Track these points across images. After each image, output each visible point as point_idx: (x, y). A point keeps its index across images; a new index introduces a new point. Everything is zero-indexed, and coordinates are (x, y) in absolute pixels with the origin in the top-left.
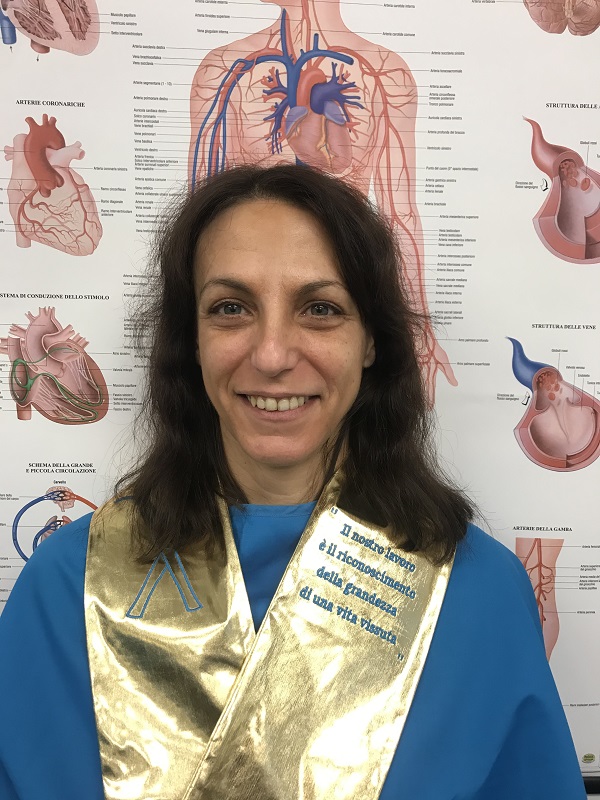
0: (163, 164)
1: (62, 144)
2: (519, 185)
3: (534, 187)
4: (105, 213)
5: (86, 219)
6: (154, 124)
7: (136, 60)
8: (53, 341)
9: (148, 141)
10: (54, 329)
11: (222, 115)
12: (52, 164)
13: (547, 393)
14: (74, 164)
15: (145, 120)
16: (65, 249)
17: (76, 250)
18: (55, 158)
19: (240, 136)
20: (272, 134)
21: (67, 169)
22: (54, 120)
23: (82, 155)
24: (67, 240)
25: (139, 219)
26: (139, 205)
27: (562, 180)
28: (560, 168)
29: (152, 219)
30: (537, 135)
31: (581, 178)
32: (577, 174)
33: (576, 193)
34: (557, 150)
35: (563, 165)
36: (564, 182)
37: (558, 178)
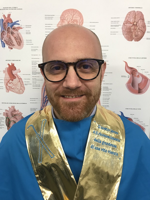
0: (39, 73)
1: (16, 69)
2: (122, 76)
3: (126, 77)
4: (26, 84)
5: (21, 86)
6: (36, 64)
7: (32, 50)
8: (14, 113)
9: (35, 68)
10: (15, 110)
12: (13, 74)
14: (18, 74)
16: (17, 93)
17: (19, 93)
18: (14, 72)
21: (17, 75)
22: (14, 64)
23: (20, 71)
24: (17, 91)
25: (33, 86)
26: (33, 82)
27: (132, 75)
28: (132, 72)
29: (36, 86)
30: (126, 65)
31: (137, 74)
32: (136, 74)
33: (136, 78)
34: (131, 68)
35: (133, 72)
36: (133, 76)
37: (131, 75)
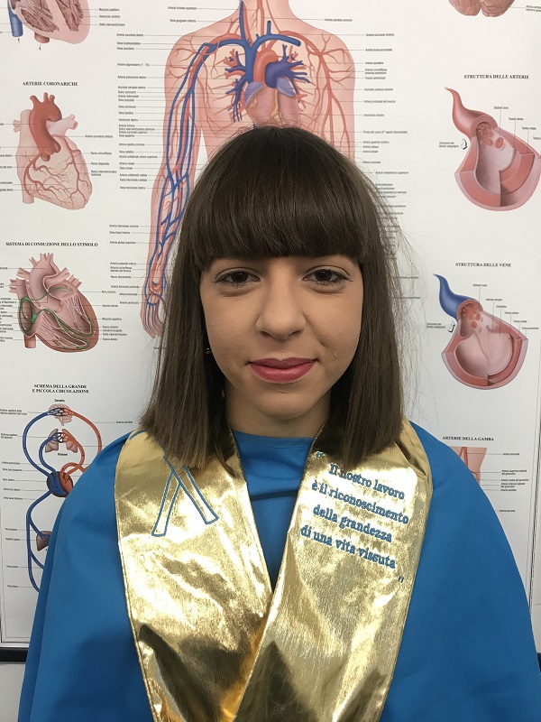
0: (142, 131)
1: (60, 117)
2: (442, 145)
3: (455, 147)
4: (95, 173)
5: (78, 179)
6: (135, 99)
7: (120, 46)
8: (52, 282)
9: (130, 113)
10: (53, 271)
11: (191, 90)
12: (51, 133)
13: (469, 322)
14: (69, 133)
15: (127, 95)
16: (62, 204)
17: (70, 204)
18: (54, 128)
19: (206, 107)
20: (233, 105)
21: (63, 137)
22: (53, 97)
23: (75, 125)
24: (63, 196)
25: (122, 178)
26: (122, 166)
27: (479, 139)
28: (477, 130)
29: (134, 178)
30: (457, 102)
31: (496, 137)
32: (492, 135)
33: (492, 151)
34: (475, 114)
35: (480, 127)
36: (481, 141)
37: (475, 138)
